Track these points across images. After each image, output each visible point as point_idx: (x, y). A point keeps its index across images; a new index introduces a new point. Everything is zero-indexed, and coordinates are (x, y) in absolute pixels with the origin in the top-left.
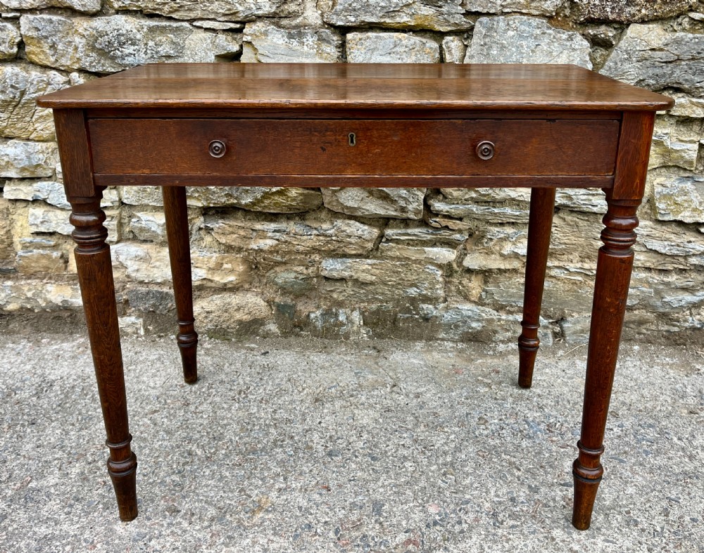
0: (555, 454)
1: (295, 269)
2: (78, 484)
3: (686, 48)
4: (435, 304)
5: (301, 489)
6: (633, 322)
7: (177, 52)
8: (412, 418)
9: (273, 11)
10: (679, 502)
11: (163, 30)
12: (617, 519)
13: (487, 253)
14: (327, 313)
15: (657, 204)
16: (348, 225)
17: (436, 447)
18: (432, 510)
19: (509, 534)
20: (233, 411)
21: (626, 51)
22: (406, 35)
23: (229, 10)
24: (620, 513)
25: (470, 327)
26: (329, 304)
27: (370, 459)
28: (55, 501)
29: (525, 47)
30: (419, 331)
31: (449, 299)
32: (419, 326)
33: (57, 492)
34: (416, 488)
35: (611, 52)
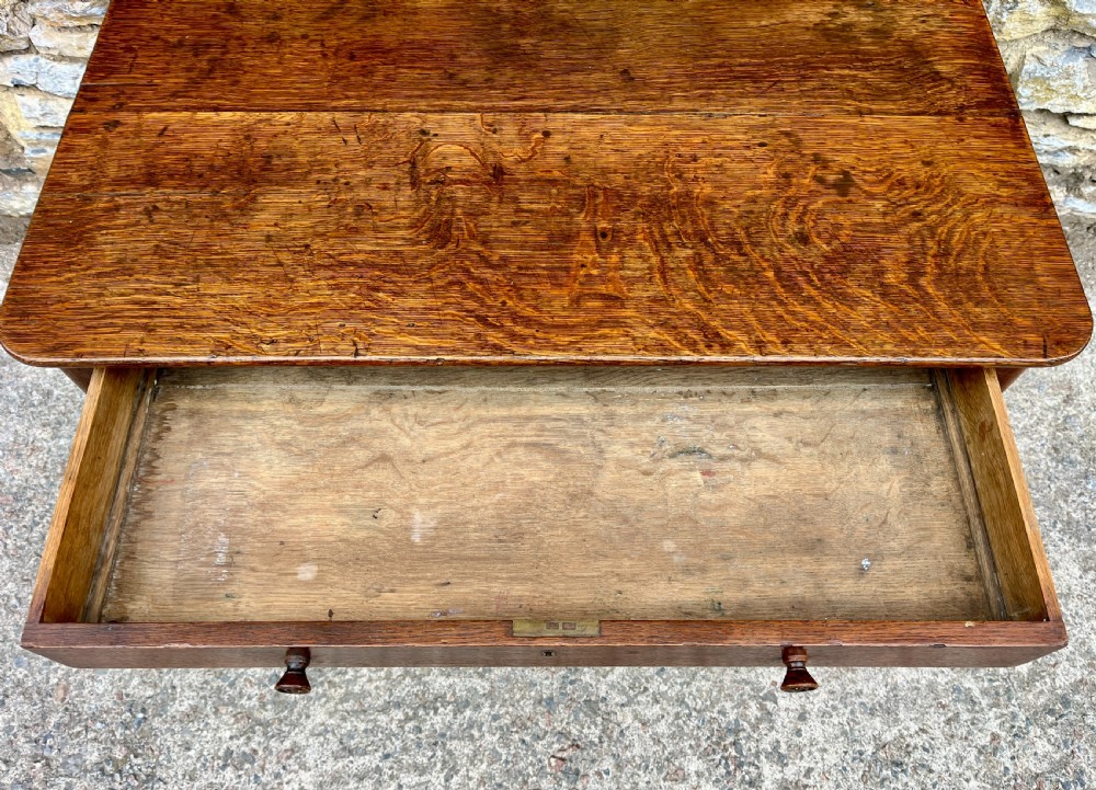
15: (1019, 90)
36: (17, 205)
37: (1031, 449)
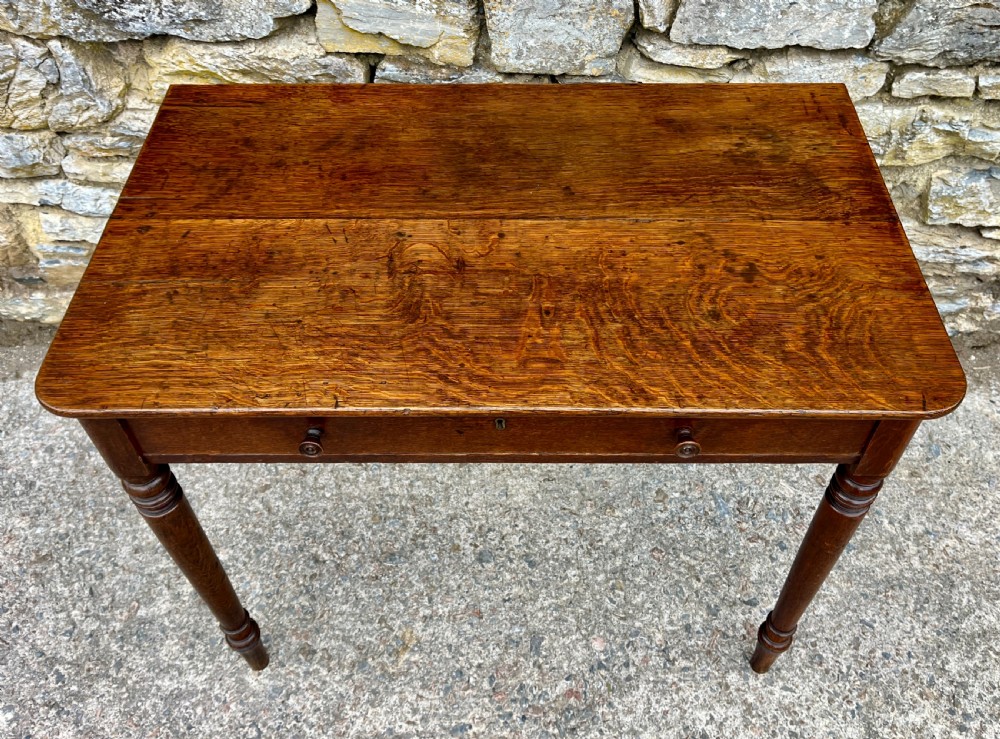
0: (742, 551)
2: (194, 610)
5: (449, 616)
7: (212, 13)
8: (577, 492)
10: (873, 628)
12: (800, 655)
15: (930, 207)
17: (604, 544)
18: (597, 645)
19: (680, 680)
20: (361, 486)
21: (932, 9)
24: (805, 646)
27: (527, 566)
28: (173, 639)
29: (771, 6)
33: (172, 626)
34: (580, 611)
36: (23, 310)
37: (987, 542)
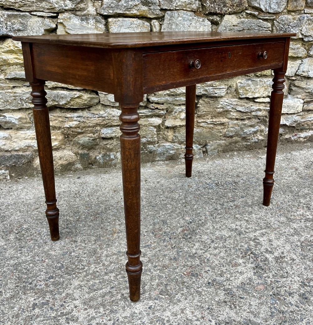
0: (223, 192)
1: (88, 135)
3: (246, 25)
4: (154, 145)
6: (233, 143)
7: (24, 28)
8: (160, 190)
9: (73, 7)
11: (15, 16)
13: (175, 119)
14: (105, 155)
15: (239, 91)
16: (113, 111)
17: (176, 198)
18: (187, 218)
19: (221, 220)
21: (224, 26)
22: (135, 19)
23: (51, 6)
25: (170, 153)
26: (105, 151)
27: (151, 207)
29: (186, 24)
30: (148, 158)
31: (159, 142)
32: (147, 156)
34: (176, 213)
35: (219, 27)
